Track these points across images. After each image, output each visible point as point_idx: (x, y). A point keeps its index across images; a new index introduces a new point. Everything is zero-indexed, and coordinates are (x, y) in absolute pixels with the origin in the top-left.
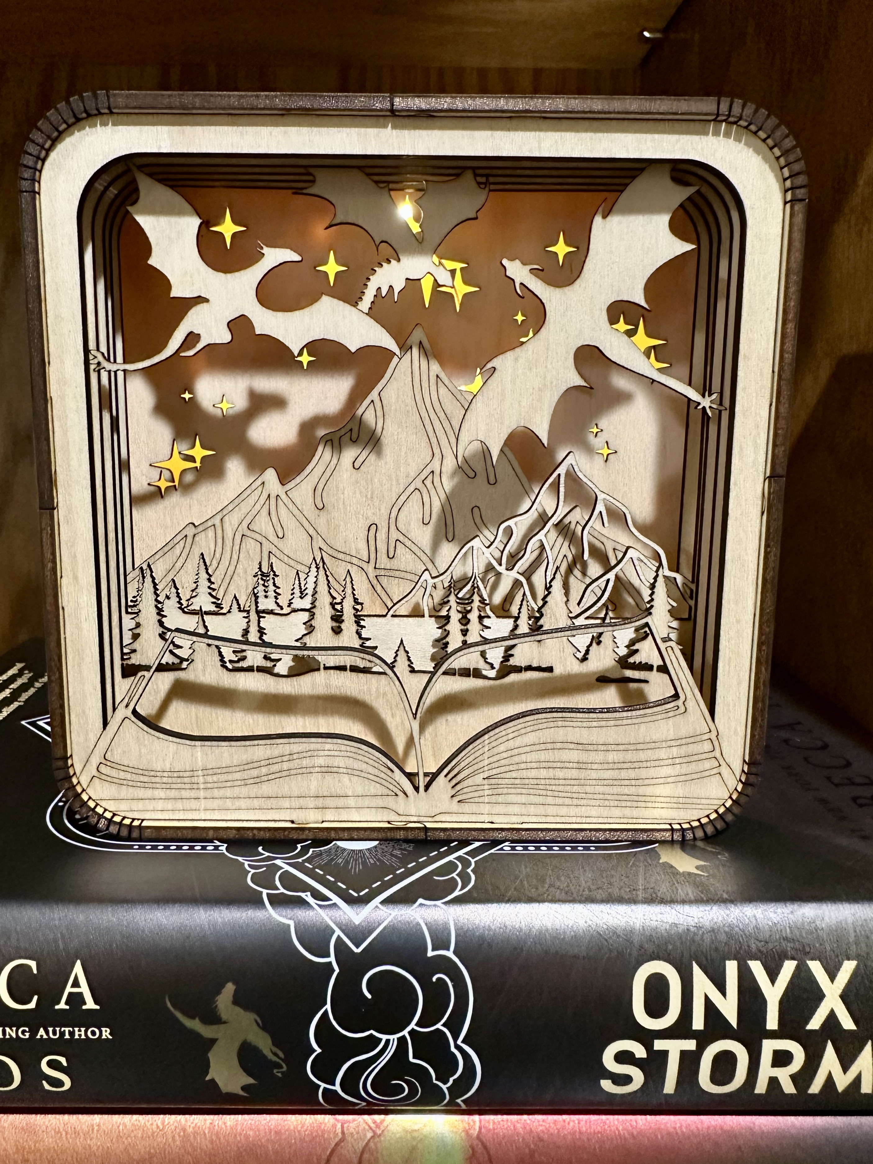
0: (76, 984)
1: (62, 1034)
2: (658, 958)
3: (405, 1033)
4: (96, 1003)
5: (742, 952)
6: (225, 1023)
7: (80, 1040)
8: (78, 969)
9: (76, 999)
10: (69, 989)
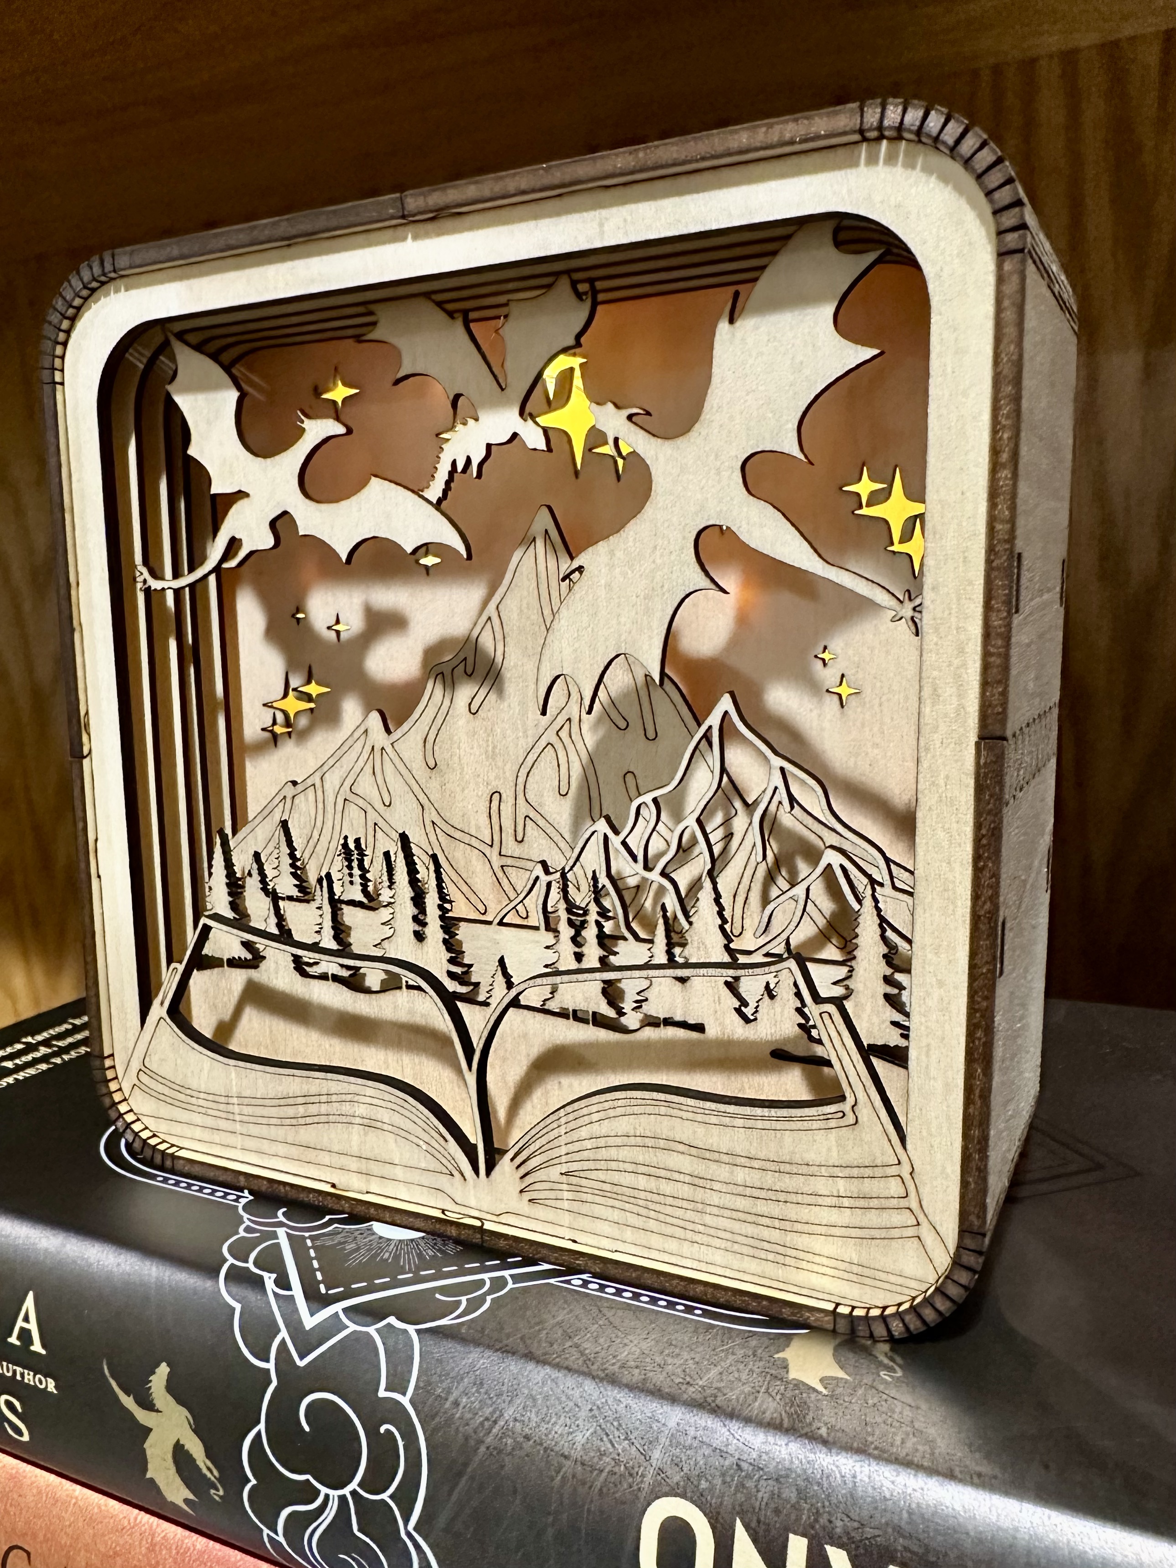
0: (26, 1319)
1: (15, 1372)
3: (346, 1491)
4: (44, 1346)
5: (817, 1527)
6: (158, 1411)
7: (28, 1385)
8: (29, 1303)
9: (25, 1335)
10: (20, 1323)
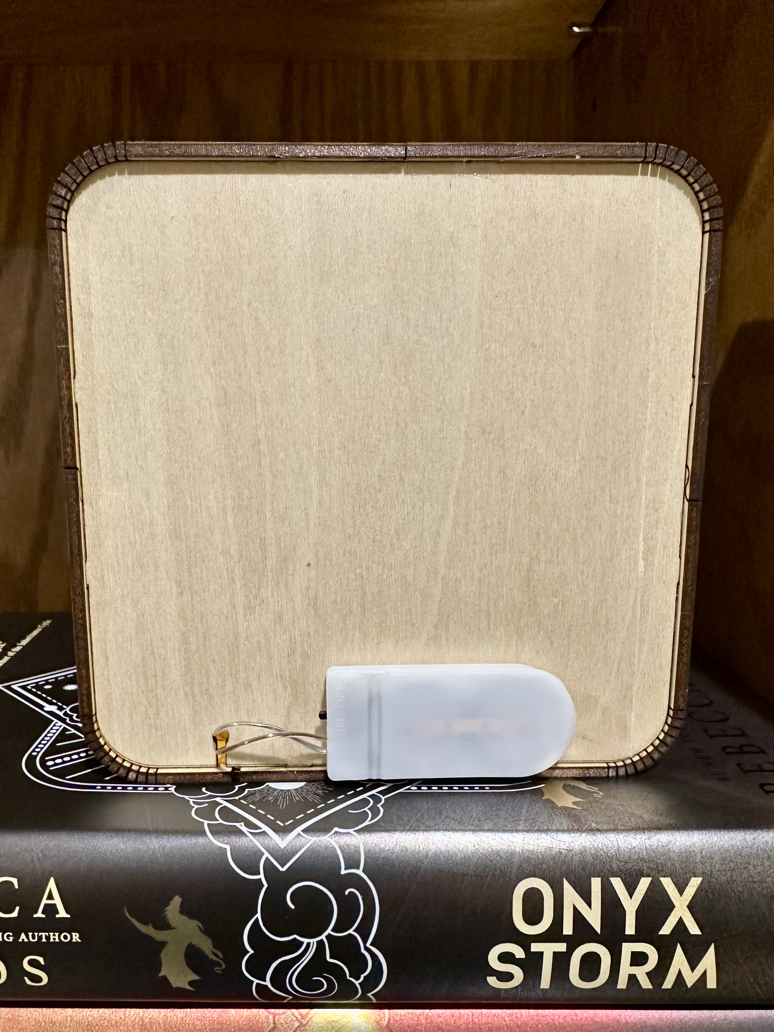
0: (50, 897)
1: (40, 938)
2: (534, 876)
3: (323, 937)
4: (67, 913)
5: (605, 870)
6: (174, 928)
7: (54, 943)
8: (52, 885)
9: (51, 910)
10: (44, 901)
